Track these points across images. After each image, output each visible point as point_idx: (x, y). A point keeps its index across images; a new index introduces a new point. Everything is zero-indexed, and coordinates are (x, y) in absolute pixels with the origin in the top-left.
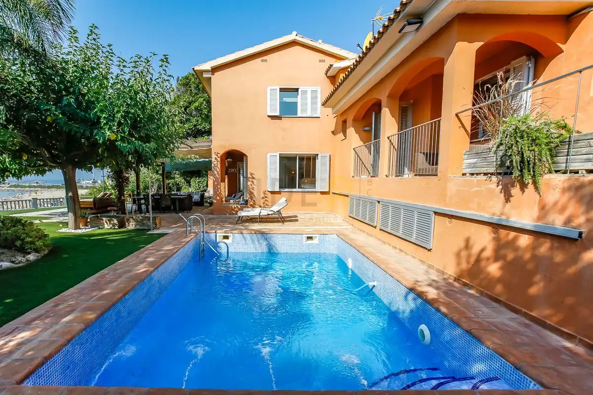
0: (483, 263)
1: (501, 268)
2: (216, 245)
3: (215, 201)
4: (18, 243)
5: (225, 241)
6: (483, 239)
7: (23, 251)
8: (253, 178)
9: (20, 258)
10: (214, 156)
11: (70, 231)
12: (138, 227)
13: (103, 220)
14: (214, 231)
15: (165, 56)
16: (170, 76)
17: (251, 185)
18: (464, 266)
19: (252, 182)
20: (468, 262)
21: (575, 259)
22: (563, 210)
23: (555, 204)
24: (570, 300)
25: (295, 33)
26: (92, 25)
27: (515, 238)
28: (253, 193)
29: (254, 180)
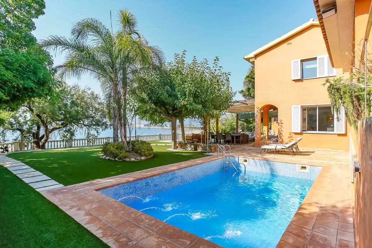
2: (238, 165)
3: (256, 138)
4: (139, 151)
5: (245, 163)
7: (141, 155)
8: (282, 123)
9: (139, 158)
10: (256, 109)
11: (172, 150)
12: (203, 151)
13: (187, 145)
14: (237, 156)
15: (217, 57)
16: (220, 67)
17: (280, 128)
19: (281, 126)
25: (312, 19)
26: (184, 51)
28: (282, 134)
29: (282, 125)
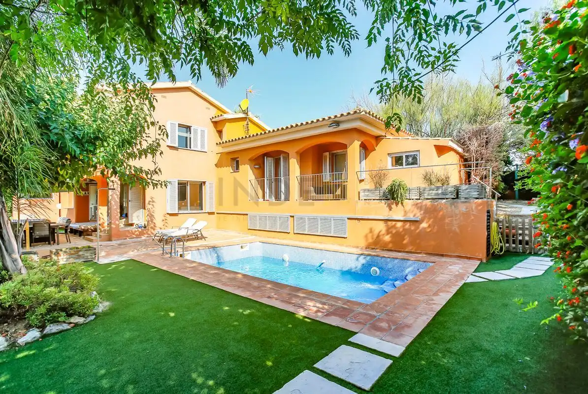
0: (381, 237)
1: (390, 237)
6: (380, 227)
17: (152, 208)
18: (370, 240)
20: (373, 239)
21: (418, 228)
22: (413, 212)
23: (410, 210)
24: (418, 241)
27: (395, 224)
28: (153, 216)
29: (153, 203)
